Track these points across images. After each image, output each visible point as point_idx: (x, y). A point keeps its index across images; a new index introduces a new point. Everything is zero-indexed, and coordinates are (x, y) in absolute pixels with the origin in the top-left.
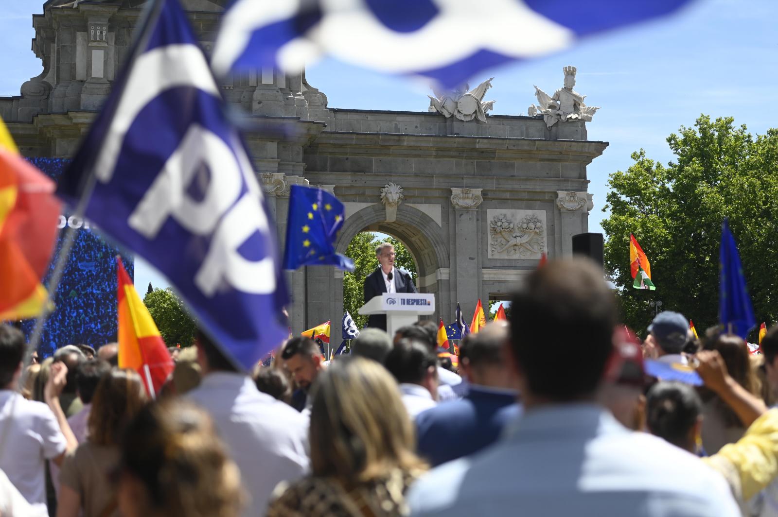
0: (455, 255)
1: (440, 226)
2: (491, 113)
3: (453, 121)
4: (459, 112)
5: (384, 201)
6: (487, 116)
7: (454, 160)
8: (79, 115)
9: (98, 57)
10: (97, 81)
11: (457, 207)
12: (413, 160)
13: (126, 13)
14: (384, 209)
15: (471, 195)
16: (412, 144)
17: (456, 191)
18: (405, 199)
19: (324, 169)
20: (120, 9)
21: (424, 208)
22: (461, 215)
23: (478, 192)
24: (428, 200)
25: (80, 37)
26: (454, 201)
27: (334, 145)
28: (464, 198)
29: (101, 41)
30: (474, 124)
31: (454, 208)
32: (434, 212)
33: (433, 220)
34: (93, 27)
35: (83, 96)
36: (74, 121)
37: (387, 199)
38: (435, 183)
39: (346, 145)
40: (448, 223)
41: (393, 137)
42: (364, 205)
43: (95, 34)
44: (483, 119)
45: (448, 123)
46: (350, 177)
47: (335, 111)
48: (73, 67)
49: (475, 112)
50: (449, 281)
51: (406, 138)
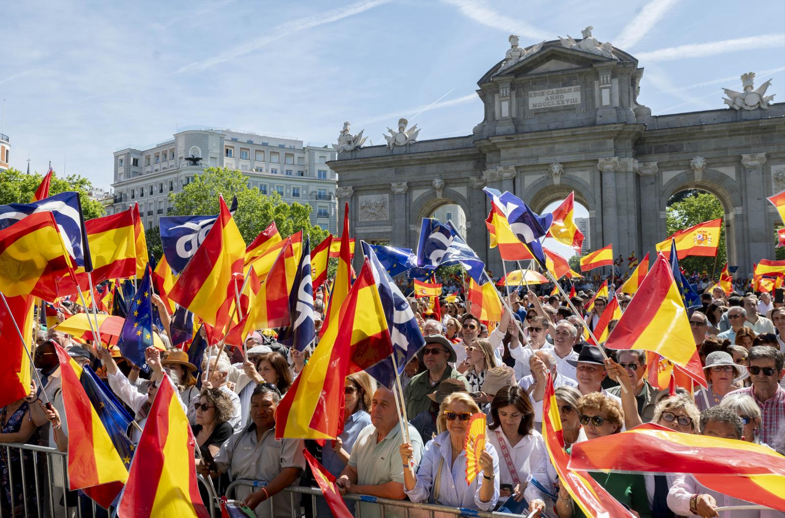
0: (746, 198)
1: (735, 179)
2: (771, 103)
3: (741, 112)
4: (746, 105)
5: (692, 168)
6: (769, 105)
7: (743, 137)
8: (494, 138)
9: (505, 105)
10: (505, 119)
11: (747, 167)
12: (712, 141)
13: (520, 79)
14: (693, 173)
15: (757, 158)
16: (711, 129)
17: (745, 156)
18: (708, 165)
19: (650, 153)
20: (516, 77)
21: (722, 170)
22: (750, 172)
23: (763, 155)
24: (725, 164)
25: (496, 96)
26: (744, 163)
27: (656, 137)
28: (752, 160)
29: (506, 96)
30: (758, 112)
31: (744, 167)
32: (730, 172)
33: (729, 177)
34: (501, 90)
35: (497, 128)
36: (492, 142)
37: (695, 167)
38: (730, 152)
39: (664, 136)
40: (740, 178)
41: (696, 127)
42: (679, 172)
43: (503, 93)
44: (764, 106)
45: (739, 113)
46: (668, 156)
47: (656, 117)
48: (494, 113)
49: (759, 103)
50: (742, 215)
51: (706, 127)
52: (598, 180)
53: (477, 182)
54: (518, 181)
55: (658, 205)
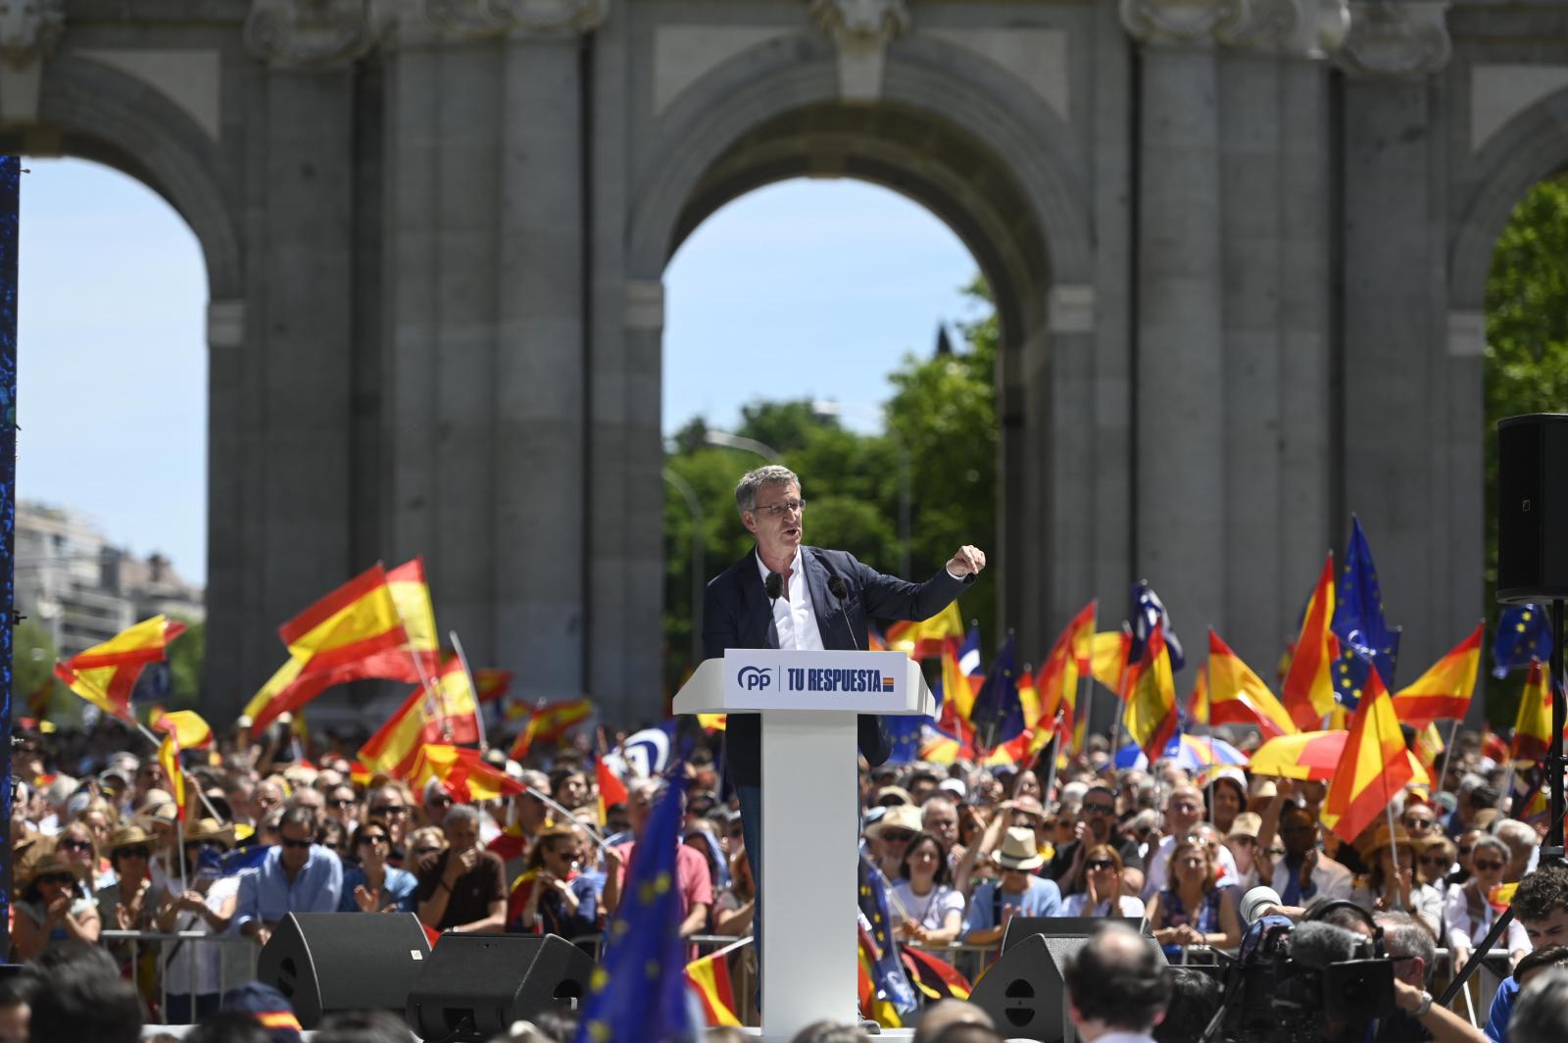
52: (1114, 98)
53: (301, 25)
54: (611, 58)
55: (1440, 272)
